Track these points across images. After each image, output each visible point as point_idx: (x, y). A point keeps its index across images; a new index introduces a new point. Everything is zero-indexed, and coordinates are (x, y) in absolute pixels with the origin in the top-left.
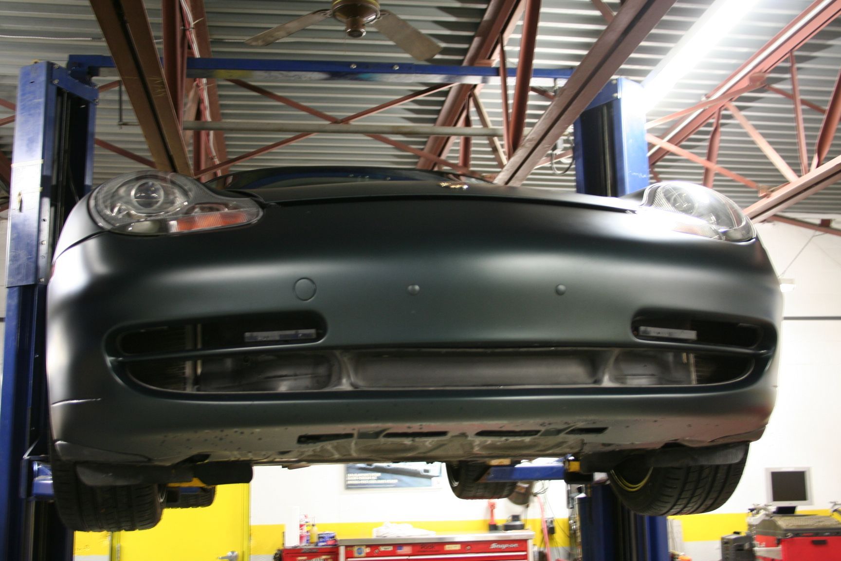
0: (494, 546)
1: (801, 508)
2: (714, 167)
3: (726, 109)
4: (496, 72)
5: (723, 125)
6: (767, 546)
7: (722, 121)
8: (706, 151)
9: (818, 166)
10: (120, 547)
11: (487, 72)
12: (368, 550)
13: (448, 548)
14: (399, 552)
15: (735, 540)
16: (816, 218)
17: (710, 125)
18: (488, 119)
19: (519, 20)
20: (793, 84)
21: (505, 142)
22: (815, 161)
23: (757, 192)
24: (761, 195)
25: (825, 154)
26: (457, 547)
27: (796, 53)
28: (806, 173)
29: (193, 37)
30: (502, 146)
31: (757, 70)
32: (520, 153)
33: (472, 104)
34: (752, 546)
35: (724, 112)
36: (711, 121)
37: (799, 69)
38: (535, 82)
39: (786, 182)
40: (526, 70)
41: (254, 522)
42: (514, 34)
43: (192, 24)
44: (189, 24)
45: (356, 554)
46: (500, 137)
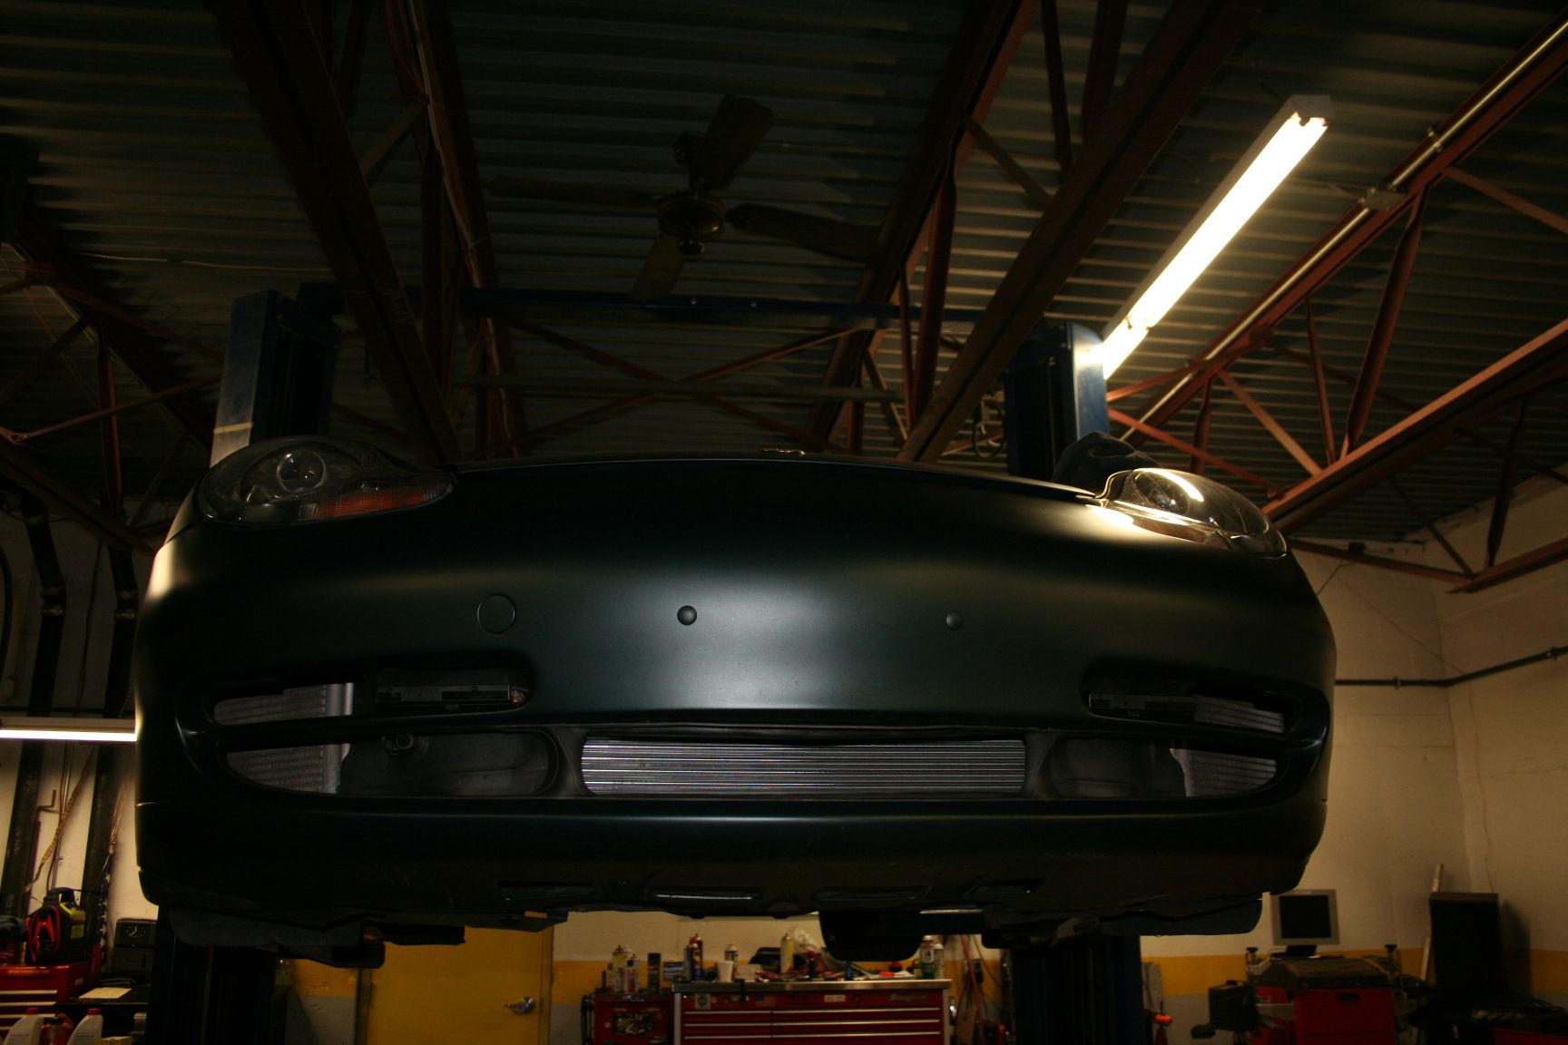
0: (894, 997)
1: (1323, 949)
2: (1202, 454)
3: (1221, 383)
4: (895, 312)
5: (1216, 406)
6: (1273, 1002)
7: (1213, 401)
8: (1191, 434)
9: (1350, 450)
10: (372, 985)
11: (885, 314)
12: (714, 1000)
13: (828, 998)
14: (759, 1003)
15: (1229, 991)
16: (1343, 544)
17: (1195, 406)
18: (884, 380)
19: (923, 247)
20: (1312, 348)
21: (905, 406)
22: (1346, 444)
23: (1265, 491)
24: (1270, 496)
25: (1360, 432)
26: (842, 998)
27: (1314, 300)
28: (1332, 463)
29: (473, 264)
30: (904, 421)
31: (1261, 323)
32: (927, 422)
33: (864, 370)
34: (1253, 1001)
35: (1215, 388)
36: (1197, 400)
37: (1318, 324)
38: (947, 329)
39: (1307, 475)
40: (935, 311)
41: (558, 957)
42: (917, 267)
43: (471, 246)
44: (467, 245)
45: (697, 1006)
46: (899, 401)
